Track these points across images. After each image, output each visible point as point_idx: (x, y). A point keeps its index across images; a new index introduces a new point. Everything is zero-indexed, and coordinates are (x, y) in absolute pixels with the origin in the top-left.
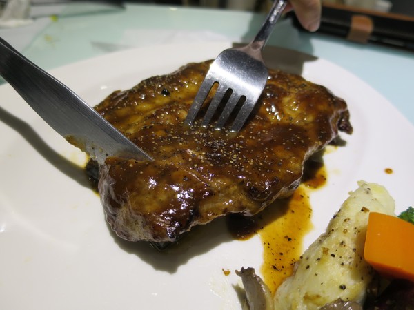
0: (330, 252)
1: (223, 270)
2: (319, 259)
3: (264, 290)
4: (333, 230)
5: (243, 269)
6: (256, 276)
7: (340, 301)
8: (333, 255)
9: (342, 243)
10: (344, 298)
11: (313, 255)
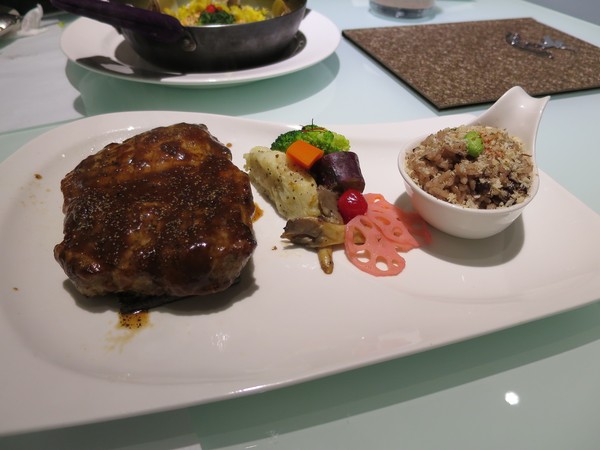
0: (293, 182)
1: (273, 250)
2: (293, 190)
8: (295, 181)
11: (288, 194)
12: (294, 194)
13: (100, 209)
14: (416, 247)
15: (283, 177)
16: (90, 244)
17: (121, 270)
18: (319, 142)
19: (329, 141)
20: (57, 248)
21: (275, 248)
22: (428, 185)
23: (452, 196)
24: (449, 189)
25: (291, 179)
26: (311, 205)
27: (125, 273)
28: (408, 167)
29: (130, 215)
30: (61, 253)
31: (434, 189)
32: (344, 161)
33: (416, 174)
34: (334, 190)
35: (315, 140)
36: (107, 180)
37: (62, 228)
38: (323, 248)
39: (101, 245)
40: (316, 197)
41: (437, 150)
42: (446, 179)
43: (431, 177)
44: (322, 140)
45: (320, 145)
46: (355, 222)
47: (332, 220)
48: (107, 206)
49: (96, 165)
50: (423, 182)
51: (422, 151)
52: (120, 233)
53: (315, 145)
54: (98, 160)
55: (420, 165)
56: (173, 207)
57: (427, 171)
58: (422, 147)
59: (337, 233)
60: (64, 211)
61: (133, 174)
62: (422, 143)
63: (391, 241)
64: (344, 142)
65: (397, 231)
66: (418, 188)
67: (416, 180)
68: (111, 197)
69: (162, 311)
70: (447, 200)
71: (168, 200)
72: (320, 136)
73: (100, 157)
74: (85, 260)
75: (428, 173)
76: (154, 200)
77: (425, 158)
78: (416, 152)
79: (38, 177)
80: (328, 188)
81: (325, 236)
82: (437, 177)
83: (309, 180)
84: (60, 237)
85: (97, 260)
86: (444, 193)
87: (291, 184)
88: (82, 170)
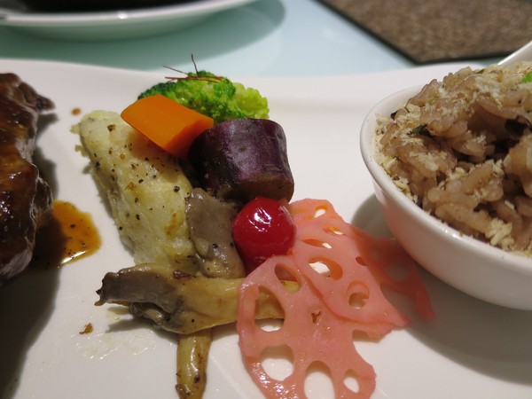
0: (136, 183)
1: (81, 333)
2: (136, 200)
3: (141, 270)
4: (113, 170)
5: (98, 292)
6: (119, 273)
7: (188, 199)
8: (141, 181)
9: (133, 166)
10: (186, 196)
11: (127, 207)
12: (137, 208)
14: (397, 327)
15: (120, 172)
18: (205, 101)
19: (223, 99)
21: (89, 329)
22: (434, 195)
23: (498, 229)
24: (489, 209)
25: (132, 178)
26: (170, 232)
28: (384, 150)
31: (452, 209)
32: (249, 137)
33: (403, 167)
34: (227, 197)
35: (197, 98)
38: (186, 336)
40: (181, 216)
41: (455, 111)
42: (481, 185)
43: (441, 177)
44: (211, 97)
45: (208, 107)
46: (264, 274)
47: (214, 266)
50: (420, 188)
51: (415, 116)
53: (197, 108)
55: (411, 147)
57: (431, 162)
58: (411, 108)
59: (220, 302)
62: (412, 101)
63: (344, 320)
64: (257, 101)
65: (357, 289)
66: (408, 203)
67: (404, 182)
70: (483, 238)
72: (207, 89)
75: (434, 167)
77: (423, 132)
78: (401, 118)
80: (215, 194)
81: (190, 310)
82: (456, 175)
83: (171, 178)
86: (478, 220)
87: (132, 187)
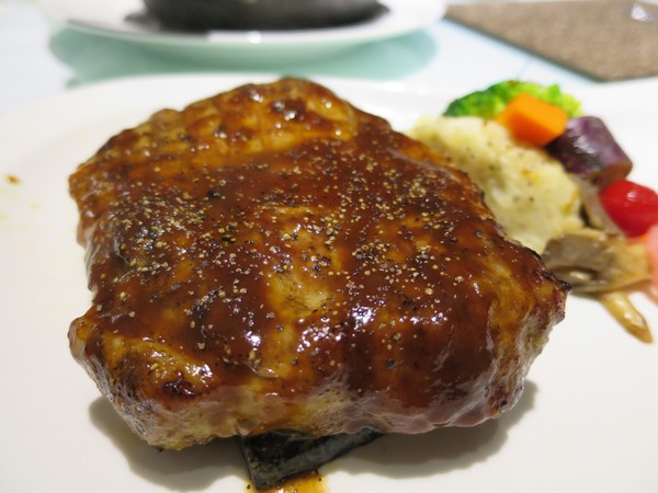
13: (178, 225)
16: (170, 314)
17: (271, 379)
20: (77, 327)
26: (567, 210)
27: (283, 386)
29: (256, 238)
30: (90, 341)
34: (594, 182)
36: (176, 167)
37: (81, 276)
39: (202, 315)
48: (195, 219)
49: (144, 142)
52: (244, 280)
54: (146, 134)
56: (348, 215)
60: (81, 239)
61: (228, 155)
68: (196, 199)
69: (354, 470)
71: (332, 202)
73: (147, 129)
74: (162, 359)
76: (298, 203)
79: (13, 180)
80: (583, 178)
84: (80, 299)
85: (199, 357)
87: (526, 172)
88: (114, 153)
